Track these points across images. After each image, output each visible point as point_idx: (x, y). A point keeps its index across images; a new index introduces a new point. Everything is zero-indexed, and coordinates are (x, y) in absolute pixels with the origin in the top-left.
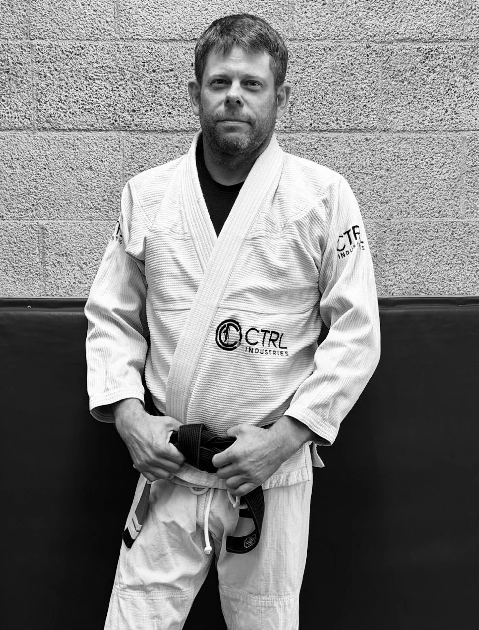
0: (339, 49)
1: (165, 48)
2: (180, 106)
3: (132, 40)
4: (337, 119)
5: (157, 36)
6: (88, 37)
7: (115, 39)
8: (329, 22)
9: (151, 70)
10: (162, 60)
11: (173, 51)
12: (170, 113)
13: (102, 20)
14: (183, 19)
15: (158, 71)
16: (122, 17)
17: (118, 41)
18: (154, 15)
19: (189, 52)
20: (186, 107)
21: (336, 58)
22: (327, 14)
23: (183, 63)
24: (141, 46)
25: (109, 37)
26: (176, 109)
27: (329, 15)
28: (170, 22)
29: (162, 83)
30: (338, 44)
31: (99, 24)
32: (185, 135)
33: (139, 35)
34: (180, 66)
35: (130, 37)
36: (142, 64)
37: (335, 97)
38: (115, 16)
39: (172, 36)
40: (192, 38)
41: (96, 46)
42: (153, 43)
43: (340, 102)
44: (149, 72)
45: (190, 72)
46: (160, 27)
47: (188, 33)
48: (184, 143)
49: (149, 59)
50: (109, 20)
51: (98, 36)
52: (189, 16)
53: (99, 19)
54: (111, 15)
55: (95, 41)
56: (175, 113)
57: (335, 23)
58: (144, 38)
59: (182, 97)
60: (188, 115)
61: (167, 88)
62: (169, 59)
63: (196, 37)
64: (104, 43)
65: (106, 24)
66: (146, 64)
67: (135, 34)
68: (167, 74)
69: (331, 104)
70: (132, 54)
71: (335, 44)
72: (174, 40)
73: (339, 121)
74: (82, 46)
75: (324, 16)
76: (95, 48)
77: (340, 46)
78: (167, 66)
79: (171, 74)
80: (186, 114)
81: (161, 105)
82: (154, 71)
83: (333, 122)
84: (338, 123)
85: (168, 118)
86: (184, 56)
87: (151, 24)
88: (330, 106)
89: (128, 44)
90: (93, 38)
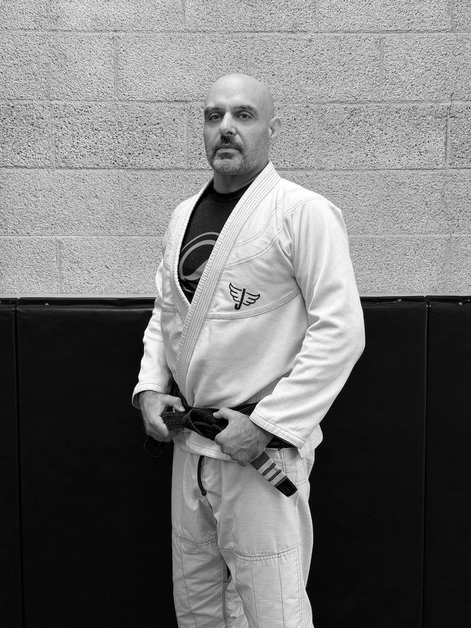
0: (286, 108)
1: (153, 107)
2: (165, 151)
3: (128, 101)
4: (285, 161)
5: (147, 98)
6: (94, 99)
7: (115, 100)
8: (277, 88)
9: (143, 124)
10: (151, 116)
11: (159, 109)
12: (157, 156)
13: (104, 86)
14: (166, 86)
15: (148, 124)
16: (120, 83)
17: (117, 101)
18: (144, 82)
19: (171, 110)
20: (169, 151)
21: (283, 115)
22: (276, 82)
23: (167, 119)
24: (135, 106)
25: (110, 98)
26: (162, 152)
27: (278, 83)
28: (157, 87)
29: (151, 133)
30: (285, 105)
31: (103, 89)
32: (169, 172)
33: (133, 98)
34: (165, 120)
35: (126, 99)
36: (136, 119)
37: (282, 144)
38: (115, 83)
39: (159, 99)
40: (174, 100)
41: (100, 105)
42: (144, 103)
43: (287, 148)
44: (141, 125)
45: (172, 125)
46: (149, 91)
47: (170, 96)
48: (168, 178)
49: (141, 115)
50: (110, 86)
51: (102, 98)
52: (171, 84)
53: (103, 85)
54: (112, 82)
55: (99, 101)
56: (160, 155)
57: (282, 89)
58: (137, 99)
59: (166, 143)
60: (171, 157)
61: (155, 137)
62: (156, 115)
63: (177, 99)
64: (106, 103)
65: (108, 89)
66: (138, 119)
67: (130, 97)
68: (154, 127)
69: (280, 149)
70: (128, 111)
71: (282, 105)
72: (160, 101)
73: (286, 162)
74: (90, 105)
75: (274, 84)
76: (99, 107)
77: (286, 106)
78: (155, 121)
79: (158, 126)
80: (169, 156)
81: (150, 150)
82: (145, 124)
83: (281, 162)
84: (285, 164)
85: (156, 160)
86: (167, 113)
87: (142, 89)
88: (279, 150)
89: (125, 104)
90: (98, 100)
